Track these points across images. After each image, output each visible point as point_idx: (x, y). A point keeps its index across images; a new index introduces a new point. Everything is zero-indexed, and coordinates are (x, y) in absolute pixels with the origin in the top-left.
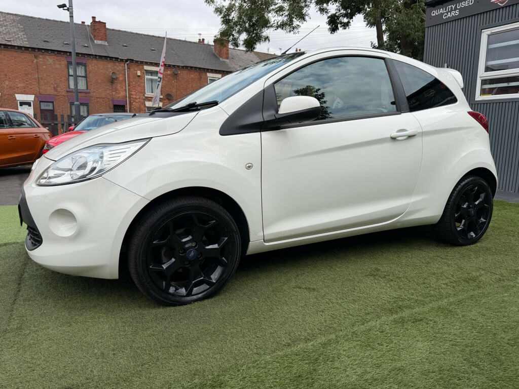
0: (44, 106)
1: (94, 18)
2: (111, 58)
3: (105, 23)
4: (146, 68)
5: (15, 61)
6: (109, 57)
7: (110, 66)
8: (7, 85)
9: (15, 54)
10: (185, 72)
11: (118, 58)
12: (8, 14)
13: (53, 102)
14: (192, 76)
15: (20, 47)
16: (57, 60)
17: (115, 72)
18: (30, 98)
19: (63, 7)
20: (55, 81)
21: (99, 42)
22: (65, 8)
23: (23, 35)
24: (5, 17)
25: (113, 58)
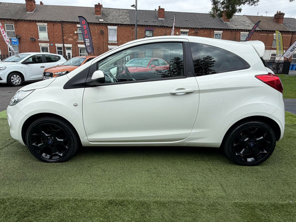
1: (160, 7)
2: (165, 27)
3: (164, 9)
4: (181, 30)
5: (124, 31)
6: (164, 26)
7: (164, 31)
8: (120, 42)
9: (124, 28)
10: (202, 31)
11: (168, 26)
12: (124, 9)
14: (206, 33)
15: (126, 25)
16: (141, 29)
17: (166, 33)
19: (133, 6)
21: (161, 19)
22: (134, 7)
23: (129, 19)
24: (123, 11)
25: (165, 26)
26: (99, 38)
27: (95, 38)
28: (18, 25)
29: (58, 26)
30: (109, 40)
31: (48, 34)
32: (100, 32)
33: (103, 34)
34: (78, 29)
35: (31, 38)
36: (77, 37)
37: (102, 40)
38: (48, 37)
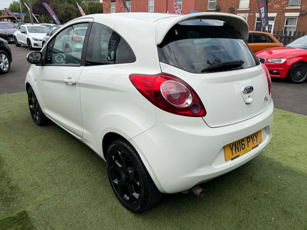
31: (250, 2)
35: (230, 8)
38: (250, 5)
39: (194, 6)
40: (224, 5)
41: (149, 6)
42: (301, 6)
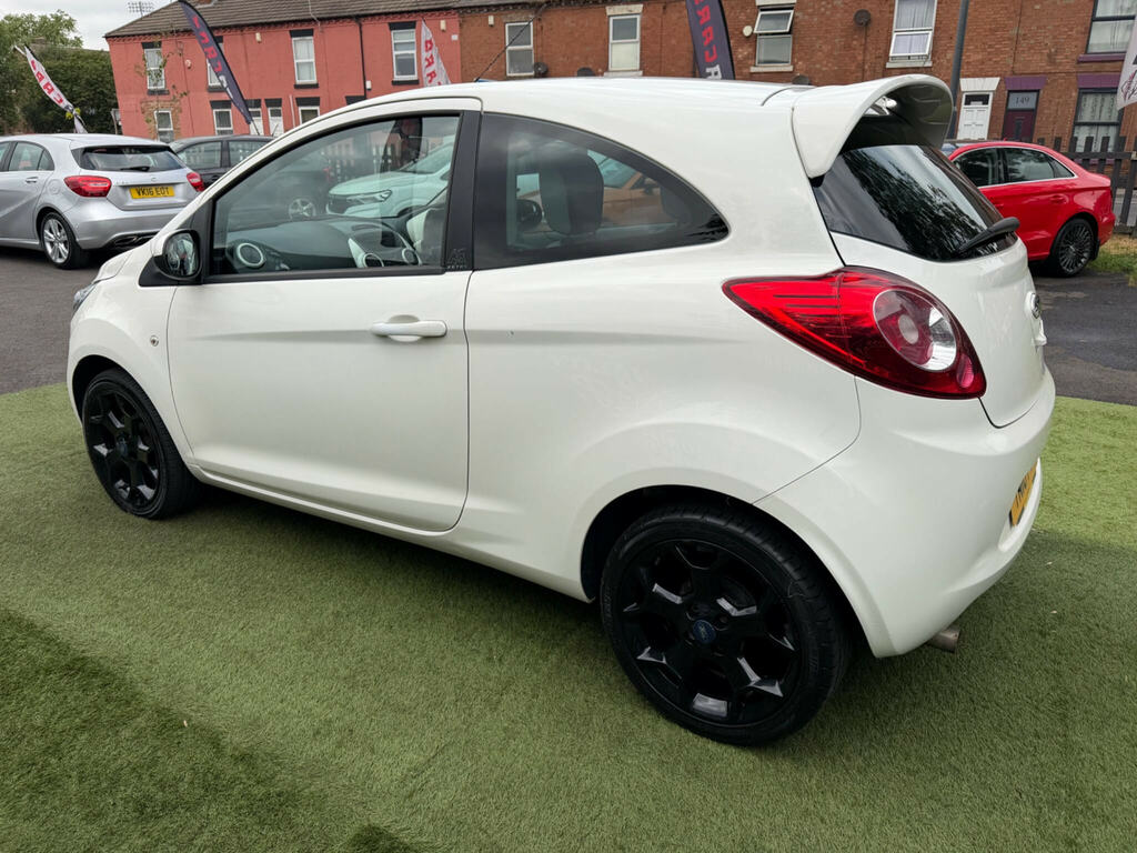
0: (1016, 102)
13: (1038, 91)
18: (989, 85)
20: (1054, 38)
26: (848, 47)
27: (826, 48)
28: (544, 24)
29: (680, 12)
30: (891, 54)
31: (641, 49)
32: (855, 19)
33: (867, 24)
34: (761, 13)
35: (584, 69)
36: (750, 50)
37: (860, 58)
38: (641, 59)
39: (459, 62)
40: (561, 59)
41: (296, 61)
42: (793, 64)
